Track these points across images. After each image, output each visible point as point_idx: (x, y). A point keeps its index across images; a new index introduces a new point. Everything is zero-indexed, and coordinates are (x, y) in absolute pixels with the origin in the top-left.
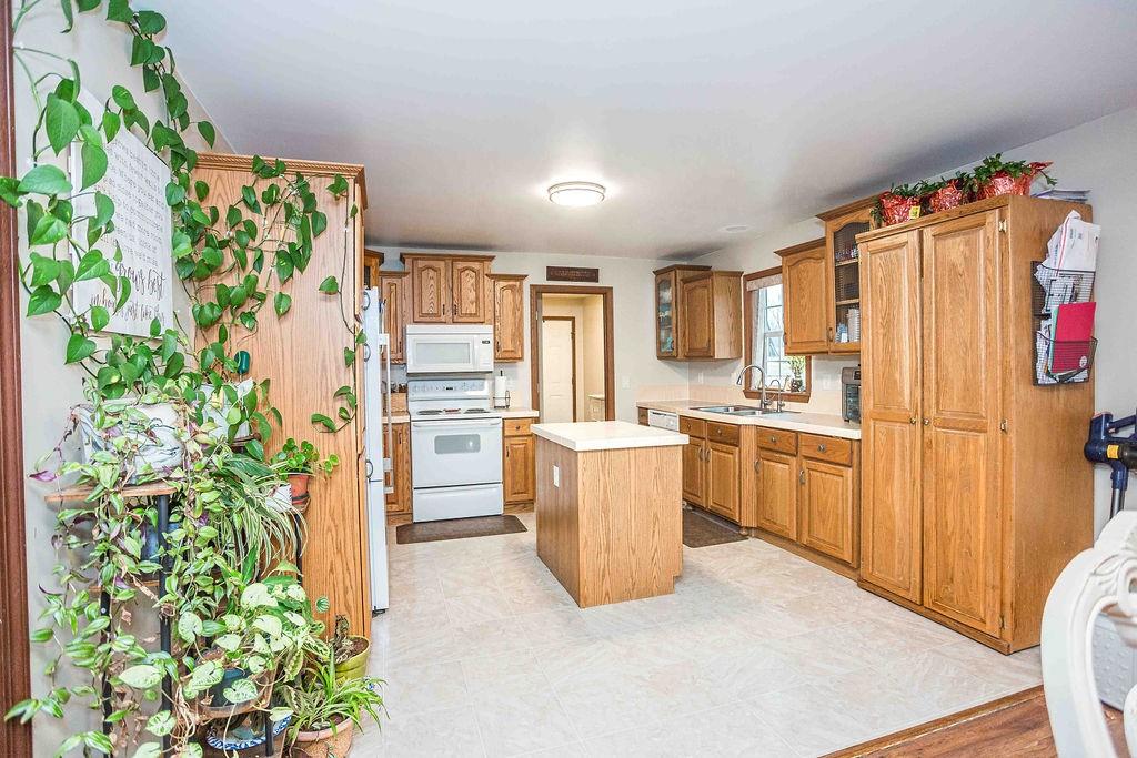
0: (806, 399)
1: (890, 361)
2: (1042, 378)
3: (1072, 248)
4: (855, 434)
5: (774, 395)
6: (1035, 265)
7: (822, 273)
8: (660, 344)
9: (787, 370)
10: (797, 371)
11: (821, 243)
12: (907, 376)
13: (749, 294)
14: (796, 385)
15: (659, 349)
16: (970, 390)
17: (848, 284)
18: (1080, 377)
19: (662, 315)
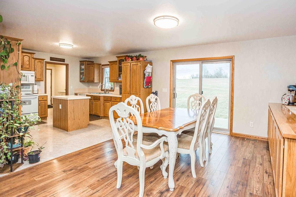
0: (113, 91)
1: (126, 84)
2: (145, 87)
3: (149, 69)
4: (121, 96)
5: (107, 90)
6: (144, 71)
7: (116, 67)
8: (81, 79)
9: (110, 85)
10: (112, 86)
11: (116, 61)
12: (128, 87)
13: (102, 69)
14: (112, 88)
15: (80, 80)
16: (136, 89)
17: (120, 70)
18: (149, 87)
19: (81, 72)
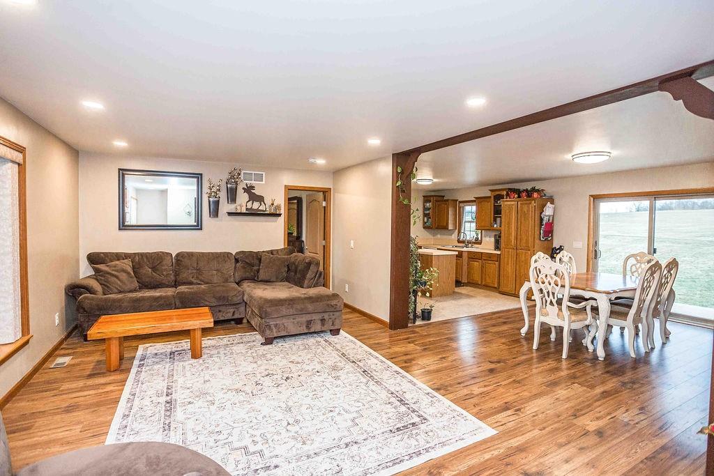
0: (480, 243)
1: (510, 234)
2: (542, 239)
3: (549, 210)
4: (499, 252)
5: (469, 242)
6: (541, 213)
7: (489, 206)
8: (424, 223)
9: (474, 234)
10: (477, 235)
11: (490, 197)
12: (513, 237)
13: (460, 208)
14: (477, 239)
15: (424, 225)
16: (527, 241)
17: (498, 211)
18: (549, 239)
19: (426, 212)
